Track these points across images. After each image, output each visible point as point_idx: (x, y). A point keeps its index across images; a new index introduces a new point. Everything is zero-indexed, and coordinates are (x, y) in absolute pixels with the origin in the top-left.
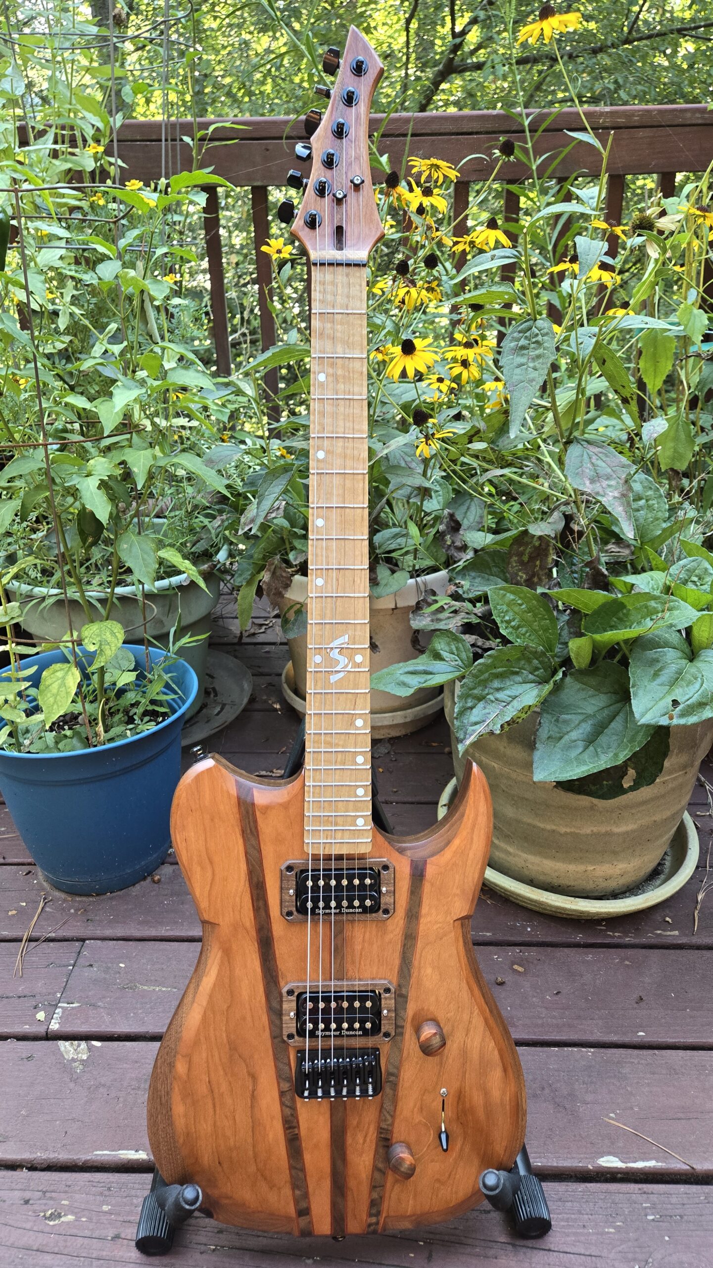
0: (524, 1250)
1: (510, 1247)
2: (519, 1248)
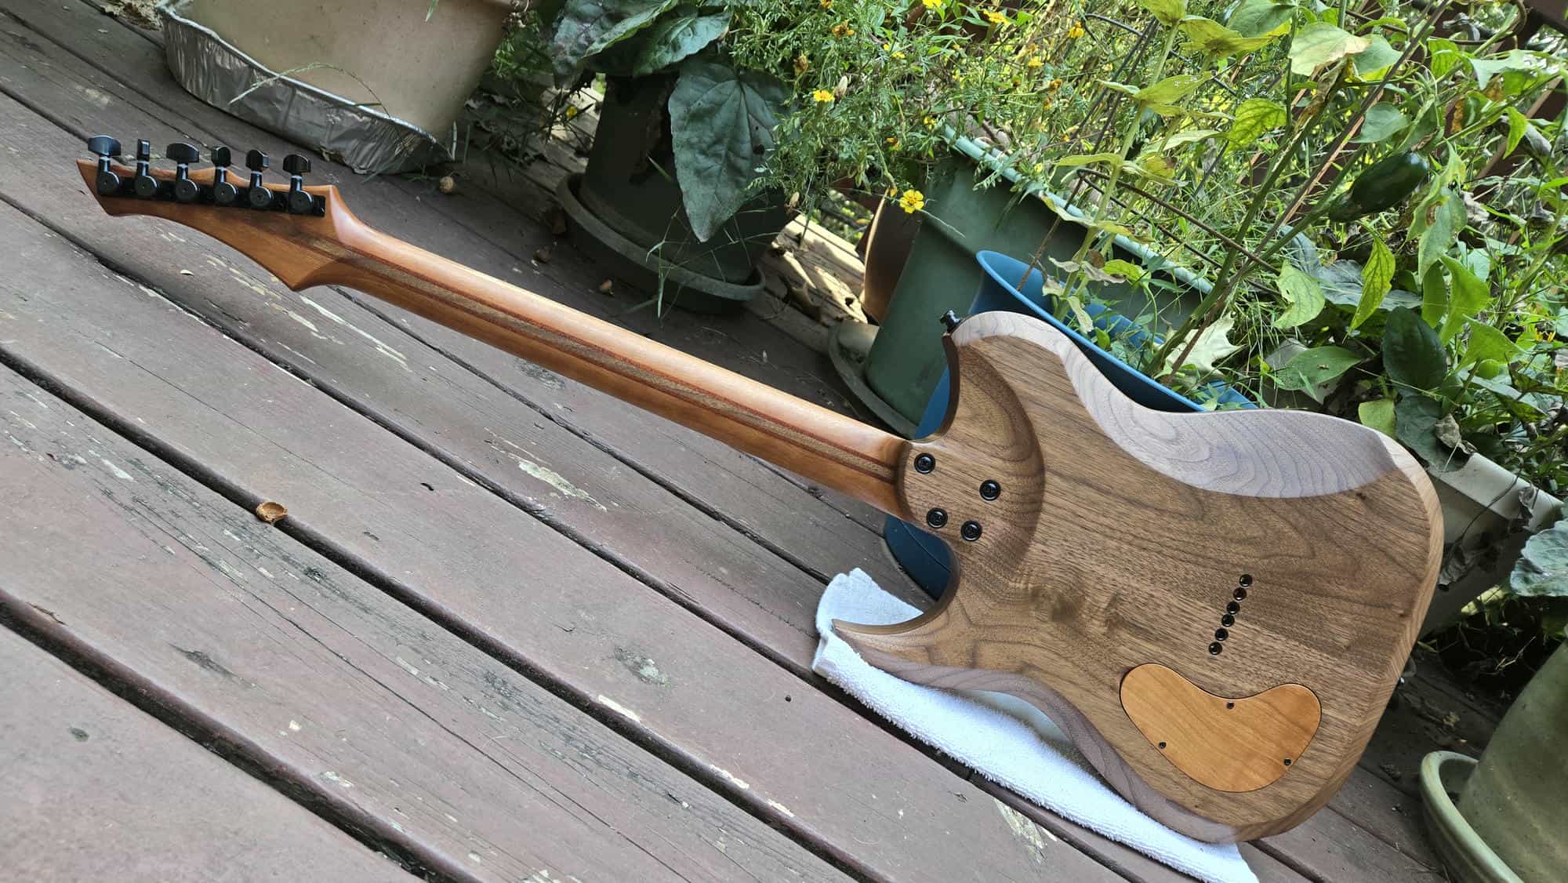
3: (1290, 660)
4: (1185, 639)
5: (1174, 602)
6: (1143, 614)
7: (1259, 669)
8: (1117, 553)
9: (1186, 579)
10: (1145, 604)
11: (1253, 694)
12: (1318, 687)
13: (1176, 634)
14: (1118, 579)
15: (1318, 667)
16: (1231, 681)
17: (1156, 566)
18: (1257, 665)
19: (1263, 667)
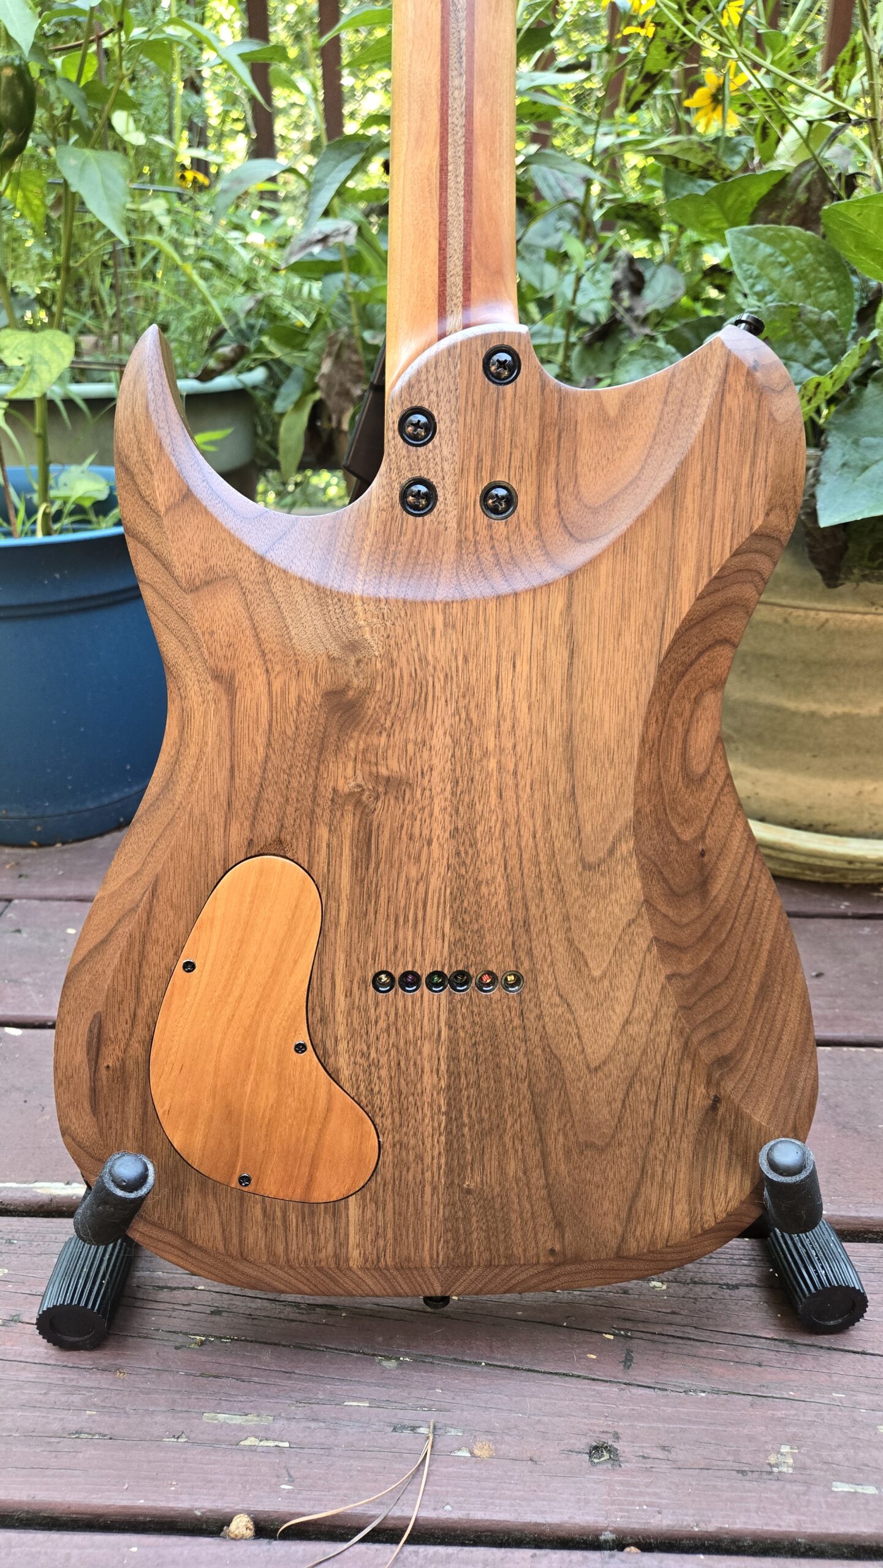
0: (814, 1352)
1: (785, 1347)
2: (803, 1349)
3: (412, 1110)
4: (381, 926)
5: (435, 882)
6: (393, 840)
7: (378, 1067)
8: (477, 753)
9: (478, 886)
10: (411, 837)
11: (334, 1076)
12: (387, 1172)
13: (382, 910)
14: (435, 773)
15: (420, 1158)
16: (341, 1031)
17: (480, 829)
18: (384, 1060)
19: (384, 1073)
